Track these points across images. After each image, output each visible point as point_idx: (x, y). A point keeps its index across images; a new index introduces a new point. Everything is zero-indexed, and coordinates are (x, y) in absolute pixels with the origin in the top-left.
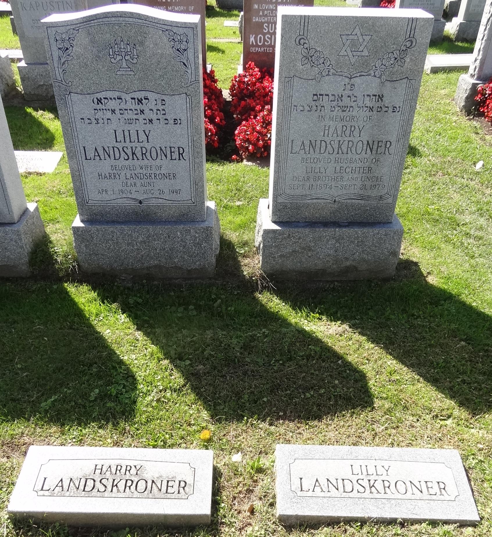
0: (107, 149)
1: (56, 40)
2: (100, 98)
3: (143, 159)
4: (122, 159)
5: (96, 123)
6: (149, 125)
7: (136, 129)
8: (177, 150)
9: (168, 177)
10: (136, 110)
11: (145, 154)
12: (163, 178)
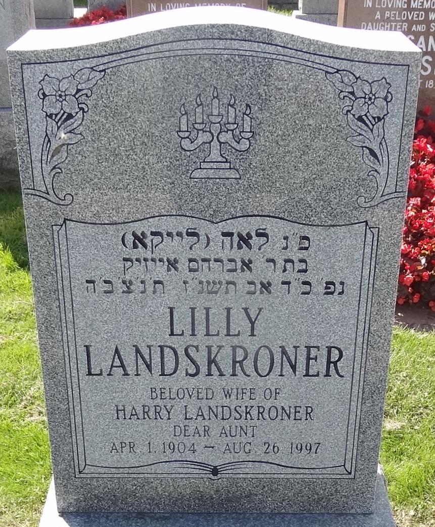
0: (145, 352)
1: (44, 94)
2: (143, 234)
3: (234, 375)
4: (181, 373)
5: (123, 292)
6: (261, 296)
7: (226, 305)
8: (325, 352)
9: (292, 416)
10: (231, 260)
11: (241, 362)
12: (280, 417)
